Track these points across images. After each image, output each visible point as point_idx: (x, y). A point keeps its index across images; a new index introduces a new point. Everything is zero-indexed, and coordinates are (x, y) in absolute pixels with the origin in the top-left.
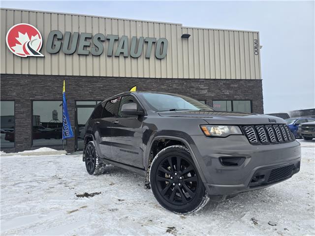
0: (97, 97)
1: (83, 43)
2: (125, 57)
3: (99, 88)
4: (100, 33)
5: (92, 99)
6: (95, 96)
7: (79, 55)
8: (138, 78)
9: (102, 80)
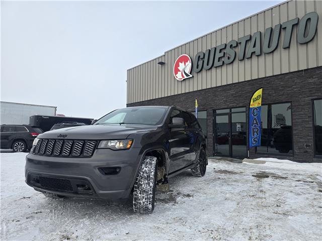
0: (231, 105)
1: (218, 55)
2: (258, 56)
3: (232, 95)
4: (233, 39)
5: (226, 107)
6: (228, 103)
7: (216, 67)
8: (273, 76)
9: (235, 86)
